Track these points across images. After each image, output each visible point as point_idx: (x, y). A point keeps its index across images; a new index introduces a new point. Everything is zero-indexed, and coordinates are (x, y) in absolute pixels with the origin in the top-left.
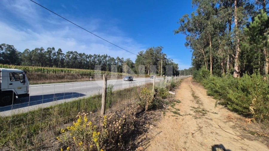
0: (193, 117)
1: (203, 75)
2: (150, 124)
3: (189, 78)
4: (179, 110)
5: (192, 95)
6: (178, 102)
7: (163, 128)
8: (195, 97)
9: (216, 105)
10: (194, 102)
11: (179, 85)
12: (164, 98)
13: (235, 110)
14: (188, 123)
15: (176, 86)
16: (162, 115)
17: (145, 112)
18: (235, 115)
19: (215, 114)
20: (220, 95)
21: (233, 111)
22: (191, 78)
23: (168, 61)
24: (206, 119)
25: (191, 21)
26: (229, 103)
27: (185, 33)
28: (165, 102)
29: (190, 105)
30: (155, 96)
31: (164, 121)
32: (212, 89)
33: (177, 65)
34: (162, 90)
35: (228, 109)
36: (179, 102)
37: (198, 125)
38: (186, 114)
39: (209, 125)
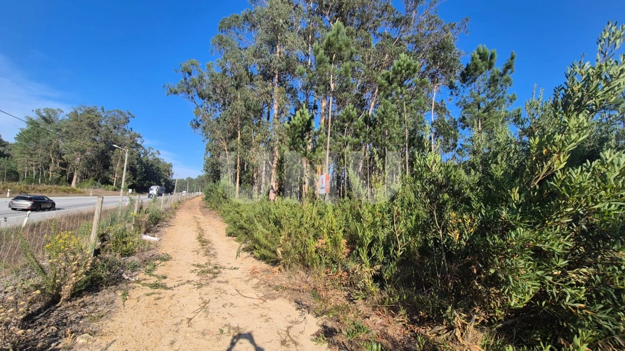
0: (195, 285)
1: (224, 195)
2: (76, 333)
3: (196, 198)
4: (165, 278)
5: (198, 238)
6: (165, 260)
7: (120, 331)
8: (203, 242)
9: (238, 253)
10: (199, 254)
11: (171, 218)
12: (128, 254)
13: (263, 258)
14: (183, 301)
15: (163, 220)
16: (119, 301)
17: (58, 305)
18: (263, 265)
19: (234, 270)
20: (246, 233)
21: (260, 259)
22: (200, 199)
23: (146, 154)
24: (217, 284)
25: (207, 78)
26: (257, 246)
27: (192, 98)
28: (129, 264)
29: (192, 262)
30: (97, 252)
31: (124, 314)
32: (235, 223)
33: (170, 166)
34: (122, 236)
35: (255, 257)
36: (166, 258)
37: (202, 299)
38: (179, 282)
39: (222, 293)
